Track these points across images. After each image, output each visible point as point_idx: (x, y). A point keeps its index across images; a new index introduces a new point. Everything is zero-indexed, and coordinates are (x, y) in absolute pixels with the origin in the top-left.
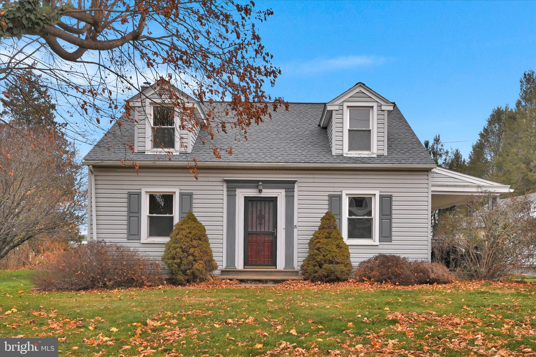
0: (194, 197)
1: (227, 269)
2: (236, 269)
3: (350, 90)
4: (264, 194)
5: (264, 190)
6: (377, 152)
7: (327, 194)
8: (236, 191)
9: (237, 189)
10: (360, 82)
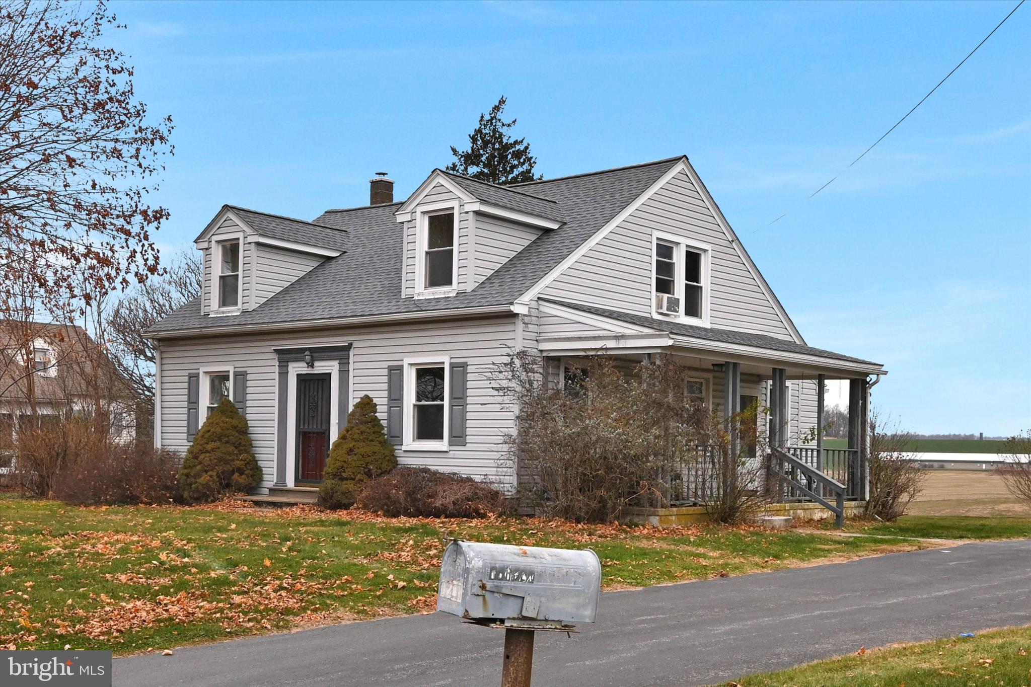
0: (249, 377)
1: (277, 486)
2: (286, 486)
3: (425, 184)
4: (318, 368)
5: (317, 364)
6: (458, 287)
7: (386, 365)
8: (288, 366)
9: (289, 364)
10: (437, 169)
